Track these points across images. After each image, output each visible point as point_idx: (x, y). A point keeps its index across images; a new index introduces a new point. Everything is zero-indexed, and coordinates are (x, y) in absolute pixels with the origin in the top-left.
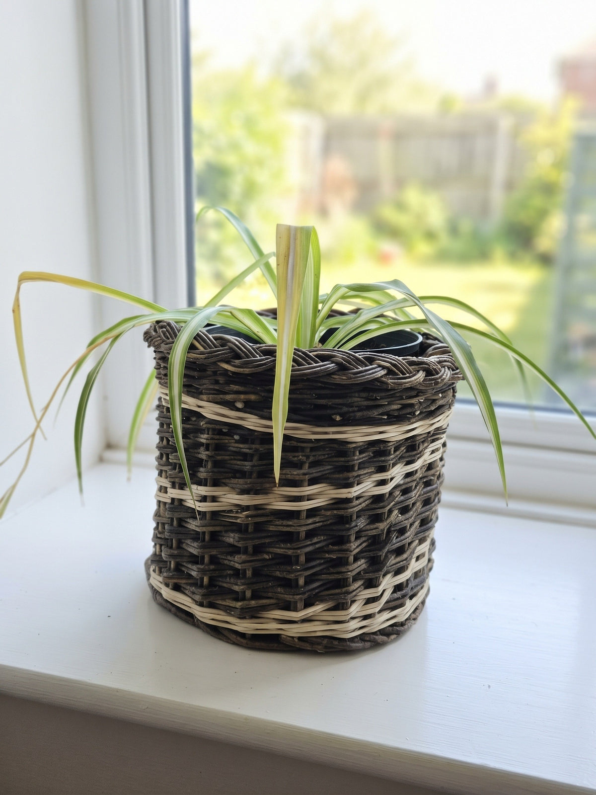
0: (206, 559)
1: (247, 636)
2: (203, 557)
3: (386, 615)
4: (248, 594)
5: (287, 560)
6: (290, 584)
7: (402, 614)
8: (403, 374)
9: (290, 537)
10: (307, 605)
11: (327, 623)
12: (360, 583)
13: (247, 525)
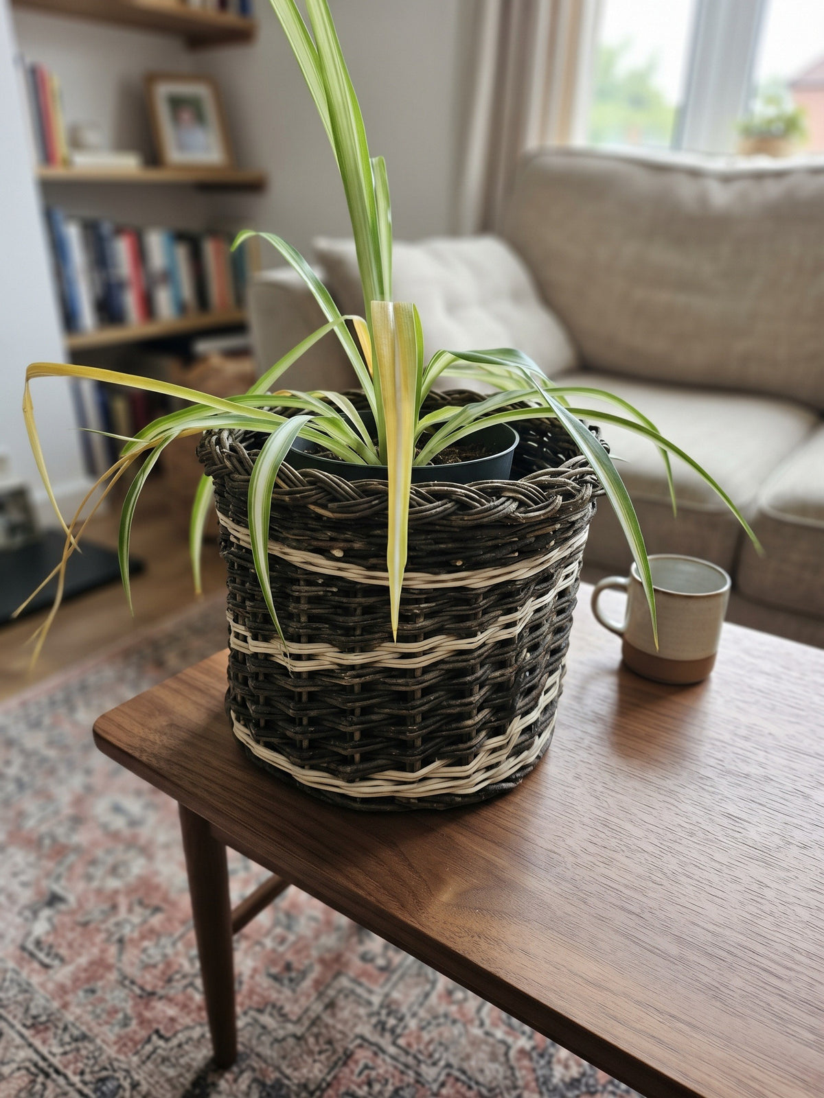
0: (305, 721)
1: (358, 799)
2: (301, 720)
3: (513, 761)
4: (357, 757)
5: (401, 721)
6: (405, 746)
7: (529, 756)
8: (536, 503)
9: (404, 697)
10: (426, 763)
11: (446, 780)
12: (483, 734)
13: (352, 686)
